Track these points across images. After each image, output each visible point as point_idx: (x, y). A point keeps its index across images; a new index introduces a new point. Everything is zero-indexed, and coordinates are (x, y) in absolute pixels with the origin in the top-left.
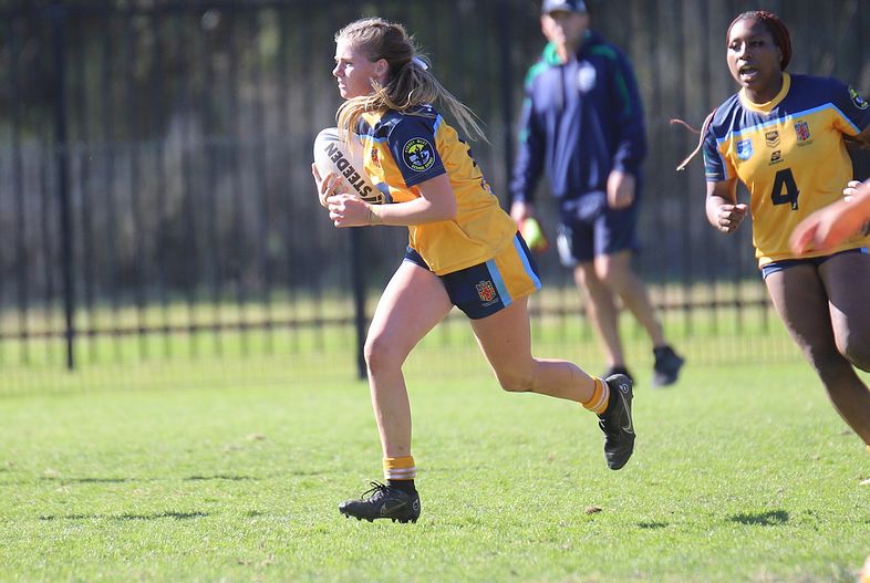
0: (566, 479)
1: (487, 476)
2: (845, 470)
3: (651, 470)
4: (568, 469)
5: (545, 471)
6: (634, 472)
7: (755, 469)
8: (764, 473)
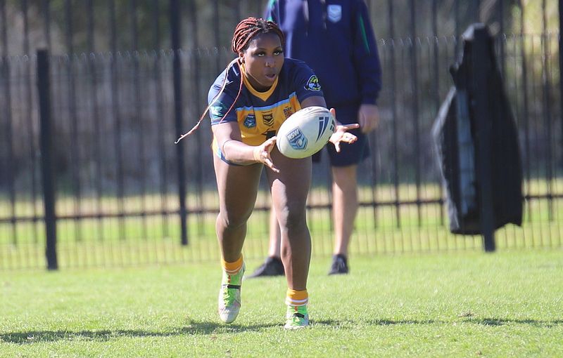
0: (227, 354)
1: (160, 352)
2: (467, 347)
3: (301, 346)
4: (229, 346)
5: (210, 347)
6: (286, 348)
7: (390, 346)
8: (398, 349)
